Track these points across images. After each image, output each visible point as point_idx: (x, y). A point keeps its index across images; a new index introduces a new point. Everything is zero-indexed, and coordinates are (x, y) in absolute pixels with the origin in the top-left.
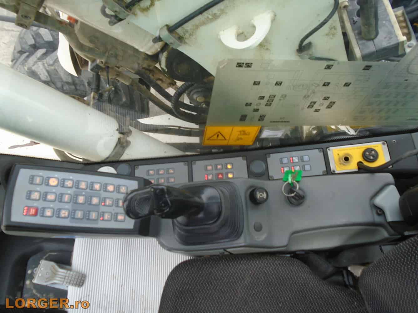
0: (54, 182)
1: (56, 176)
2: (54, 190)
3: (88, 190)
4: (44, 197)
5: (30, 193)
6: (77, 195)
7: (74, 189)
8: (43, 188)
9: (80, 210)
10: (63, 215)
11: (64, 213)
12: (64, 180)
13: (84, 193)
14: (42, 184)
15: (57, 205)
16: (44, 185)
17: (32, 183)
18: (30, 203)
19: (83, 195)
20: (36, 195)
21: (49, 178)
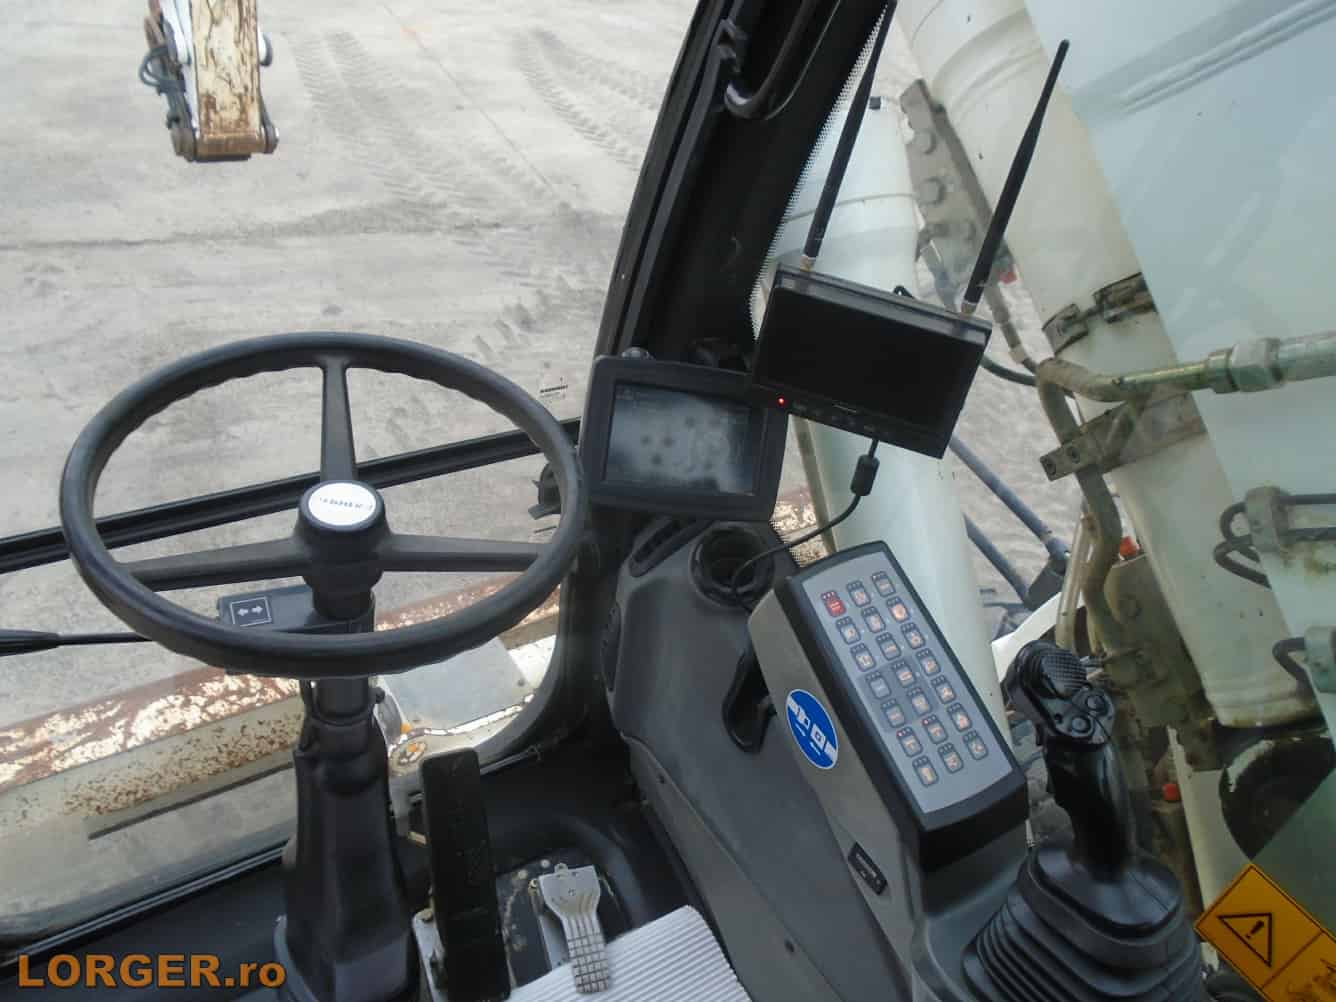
0: (900, 612)
1: (912, 611)
2: (888, 621)
3: (928, 680)
4: (869, 611)
5: (859, 586)
6: (906, 664)
7: (913, 653)
8: (879, 603)
9: (887, 684)
10: (861, 660)
11: (864, 659)
12: (914, 628)
13: (918, 674)
14: (885, 596)
15: (868, 639)
16: (884, 599)
17: (874, 582)
18: (844, 595)
19: (914, 675)
20: (860, 597)
21: (900, 601)
